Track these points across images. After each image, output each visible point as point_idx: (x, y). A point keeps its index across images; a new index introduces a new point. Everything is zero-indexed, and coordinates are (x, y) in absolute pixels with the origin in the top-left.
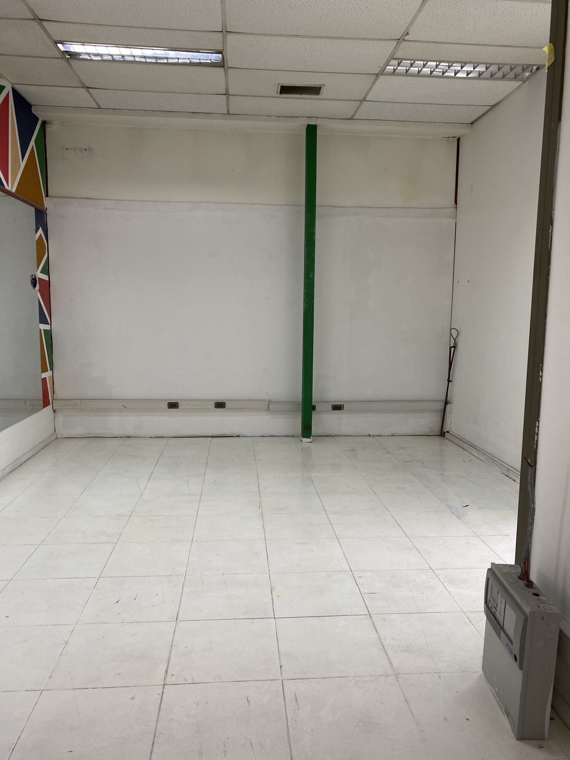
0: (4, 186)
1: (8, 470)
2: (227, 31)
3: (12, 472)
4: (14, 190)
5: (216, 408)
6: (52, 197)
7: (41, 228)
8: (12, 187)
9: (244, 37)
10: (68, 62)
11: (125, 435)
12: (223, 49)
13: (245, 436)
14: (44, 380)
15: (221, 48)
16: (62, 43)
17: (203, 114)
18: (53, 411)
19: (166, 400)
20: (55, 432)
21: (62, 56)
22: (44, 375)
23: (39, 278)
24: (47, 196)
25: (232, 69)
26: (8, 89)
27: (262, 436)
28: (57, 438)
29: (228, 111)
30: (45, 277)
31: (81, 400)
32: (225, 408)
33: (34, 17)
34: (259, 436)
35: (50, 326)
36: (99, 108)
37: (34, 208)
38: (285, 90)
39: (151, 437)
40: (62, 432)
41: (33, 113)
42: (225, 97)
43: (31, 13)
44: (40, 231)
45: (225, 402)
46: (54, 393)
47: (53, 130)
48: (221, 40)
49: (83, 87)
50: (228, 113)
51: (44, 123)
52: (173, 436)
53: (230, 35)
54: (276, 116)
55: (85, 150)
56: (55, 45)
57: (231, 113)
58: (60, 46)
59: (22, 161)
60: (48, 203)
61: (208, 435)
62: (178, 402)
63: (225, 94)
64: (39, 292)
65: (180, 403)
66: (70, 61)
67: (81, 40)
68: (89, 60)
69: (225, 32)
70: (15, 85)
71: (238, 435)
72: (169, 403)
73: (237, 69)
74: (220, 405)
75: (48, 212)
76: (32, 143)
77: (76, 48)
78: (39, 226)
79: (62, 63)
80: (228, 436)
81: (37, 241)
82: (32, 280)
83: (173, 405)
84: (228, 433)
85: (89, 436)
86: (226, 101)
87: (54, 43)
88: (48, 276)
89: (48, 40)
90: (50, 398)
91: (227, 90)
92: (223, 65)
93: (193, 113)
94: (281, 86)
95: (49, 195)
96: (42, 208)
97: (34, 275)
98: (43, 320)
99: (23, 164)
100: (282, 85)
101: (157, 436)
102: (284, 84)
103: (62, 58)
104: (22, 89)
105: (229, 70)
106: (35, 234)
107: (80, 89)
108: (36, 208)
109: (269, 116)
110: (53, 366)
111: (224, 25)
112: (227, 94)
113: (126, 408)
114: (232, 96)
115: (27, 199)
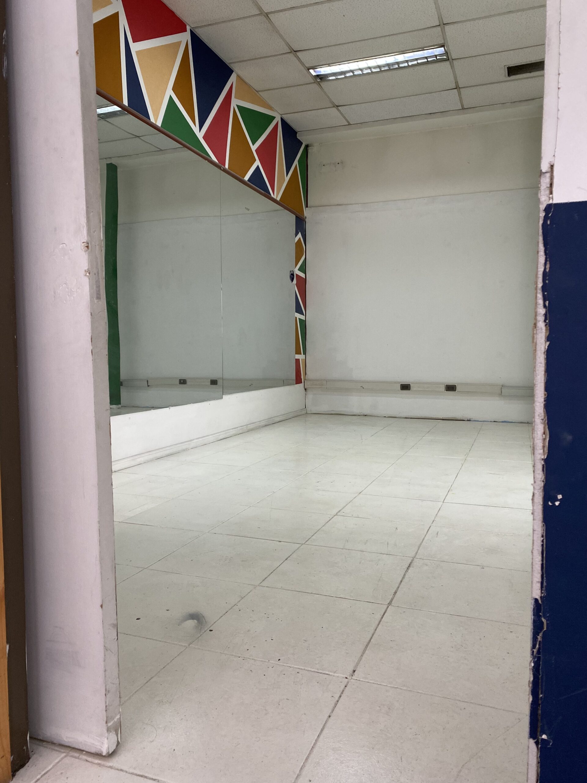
0: (271, 195)
1: (263, 423)
2: (444, 23)
3: (266, 426)
4: (278, 199)
5: (446, 391)
6: (310, 207)
7: (300, 233)
8: (277, 197)
9: (460, 26)
10: (319, 85)
11: (362, 414)
12: (444, 42)
13: (476, 420)
14: (297, 361)
15: (442, 42)
16: (314, 68)
17: (440, 113)
18: (304, 390)
19: (399, 383)
20: (305, 408)
21: (314, 80)
22: (297, 356)
23: (297, 275)
24: (307, 206)
25: (457, 60)
26: (278, 119)
27: (494, 422)
28: (307, 413)
29: (462, 106)
30: (302, 275)
31: (327, 381)
32: (455, 391)
33: (291, 50)
34: (491, 422)
35: (305, 316)
36: (349, 124)
37: (295, 216)
38: (513, 71)
39: (385, 417)
40: (312, 408)
41: (297, 139)
42: (456, 90)
43: (289, 48)
44: (299, 235)
45: (455, 385)
46: (306, 375)
47: (314, 151)
48: (440, 33)
49: (334, 107)
50: (463, 109)
51: (307, 146)
52: (405, 417)
53: (448, 26)
54: (511, 103)
55: (338, 163)
56: (308, 71)
57: (465, 107)
58: (311, 71)
59: (287, 176)
60: (307, 213)
61: (438, 418)
62: (410, 384)
63: (456, 88)
64: (297, 286)
65: (411, 385)
66: (320, 83)
67: (327, 63)
68: (335, 79)
69: (442, 25)
70: (283, 116)
71: (469, 419)
72: (401, 384)
73: (461, 60)
74: (451, 388)
75: (307, 220)
76: (296, 162)
77: (324, 70)
78: (299, 231)
79: (315, 86)
80: (459, 419)
81: (296, 243)
82: (291, 275)
83: (405, 387)
84: (458, 415)
85: (333, 413)
86: (458, 95)
87: (307, 70)
88: (304, 275)
89: (302, 68)
90: (302, 377)
91: (457, 83)
92: (448, 59)
93: (430, 114)
94: (507, 68)
95: (308, 206)
96: (302, 216)
97: (293, 271)
98: (299, 310)
99: (287, 179)
100: (508, 66)
101: (390, 416)
102: (510, 65)
103: (314, 83)
104: (289, 119)
105: (454, 61)
106: (295, 236)
107: (331, 109)
108: (297, 216)
109: (503, 103)
110: (306, 351)
111: (440, 18)
112: (457, 87)
113: (363, 388)
114: (463, 89)
115: (289, 207)
